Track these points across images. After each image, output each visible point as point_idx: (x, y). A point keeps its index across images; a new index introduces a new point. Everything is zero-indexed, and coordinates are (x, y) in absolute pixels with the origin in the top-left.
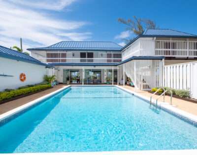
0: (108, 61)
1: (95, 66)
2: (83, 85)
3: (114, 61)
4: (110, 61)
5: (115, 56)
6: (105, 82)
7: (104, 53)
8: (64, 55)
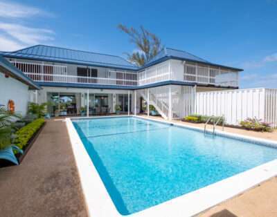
0: (117, 82)
1: (102, 89)
2: (88, 117)
3: (127, 83)
4: (121, 83)
5: (129, 77)
6: (114, 111)
7: (113, 71)
8: (49, 70)
